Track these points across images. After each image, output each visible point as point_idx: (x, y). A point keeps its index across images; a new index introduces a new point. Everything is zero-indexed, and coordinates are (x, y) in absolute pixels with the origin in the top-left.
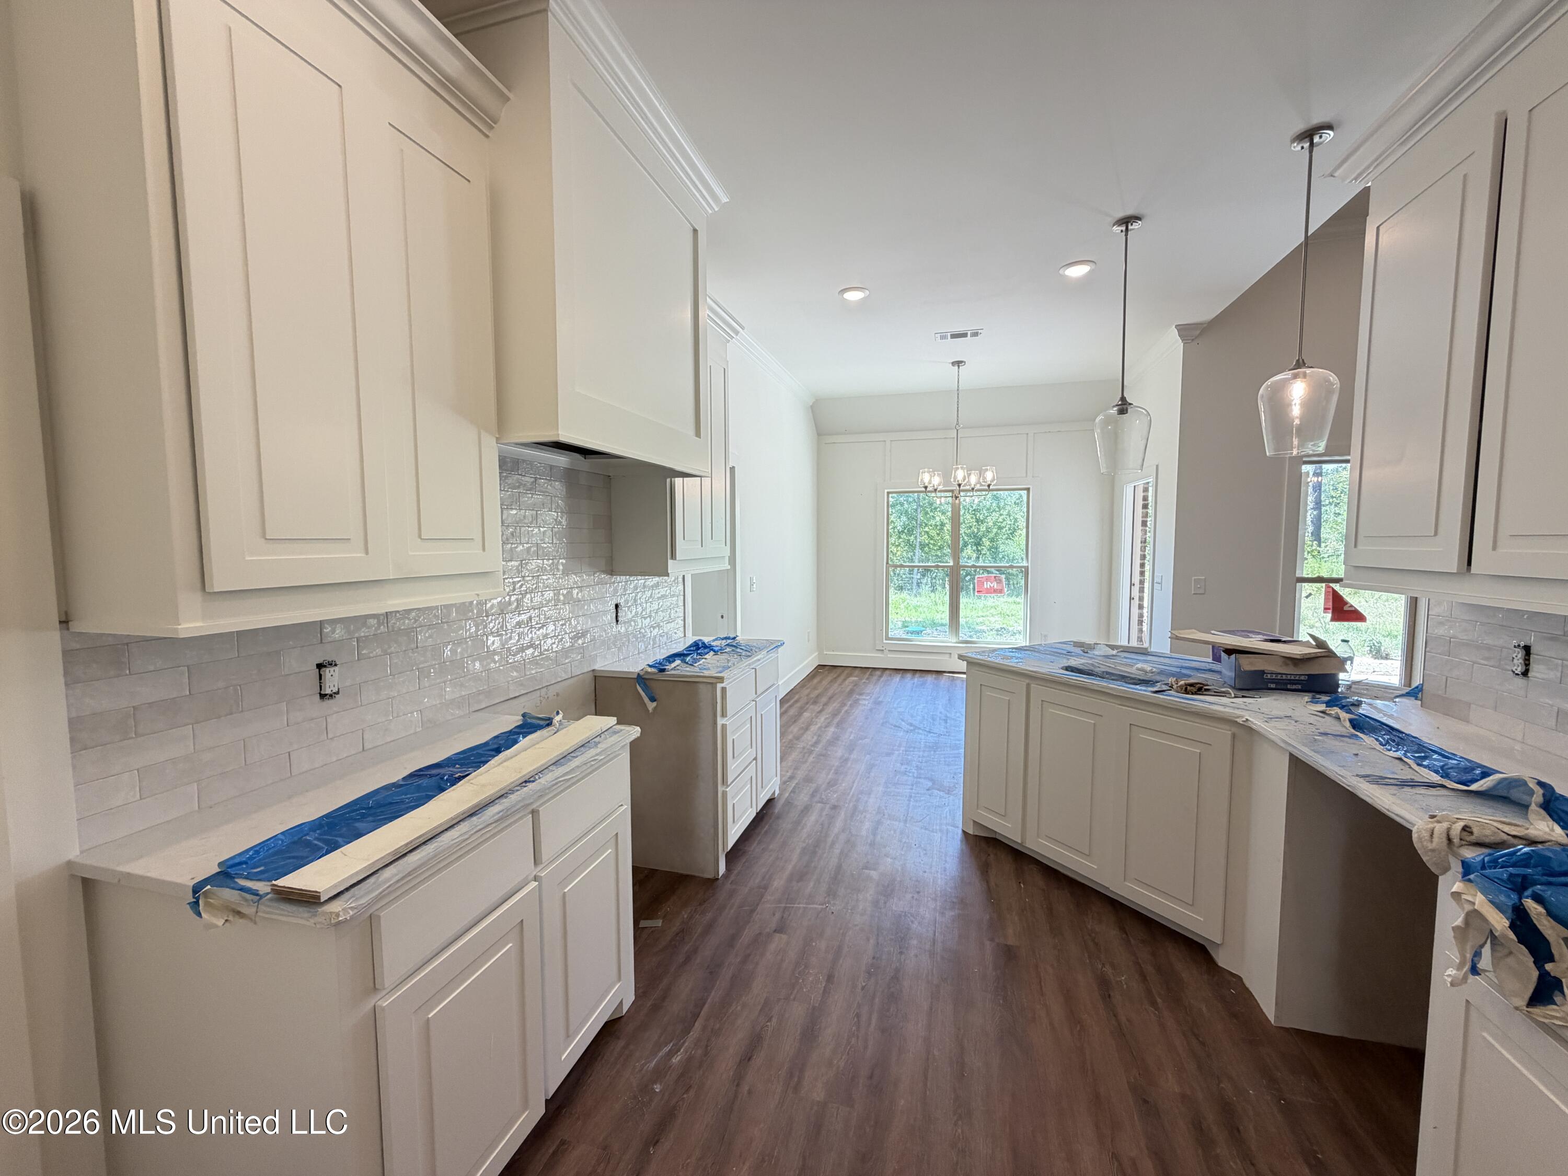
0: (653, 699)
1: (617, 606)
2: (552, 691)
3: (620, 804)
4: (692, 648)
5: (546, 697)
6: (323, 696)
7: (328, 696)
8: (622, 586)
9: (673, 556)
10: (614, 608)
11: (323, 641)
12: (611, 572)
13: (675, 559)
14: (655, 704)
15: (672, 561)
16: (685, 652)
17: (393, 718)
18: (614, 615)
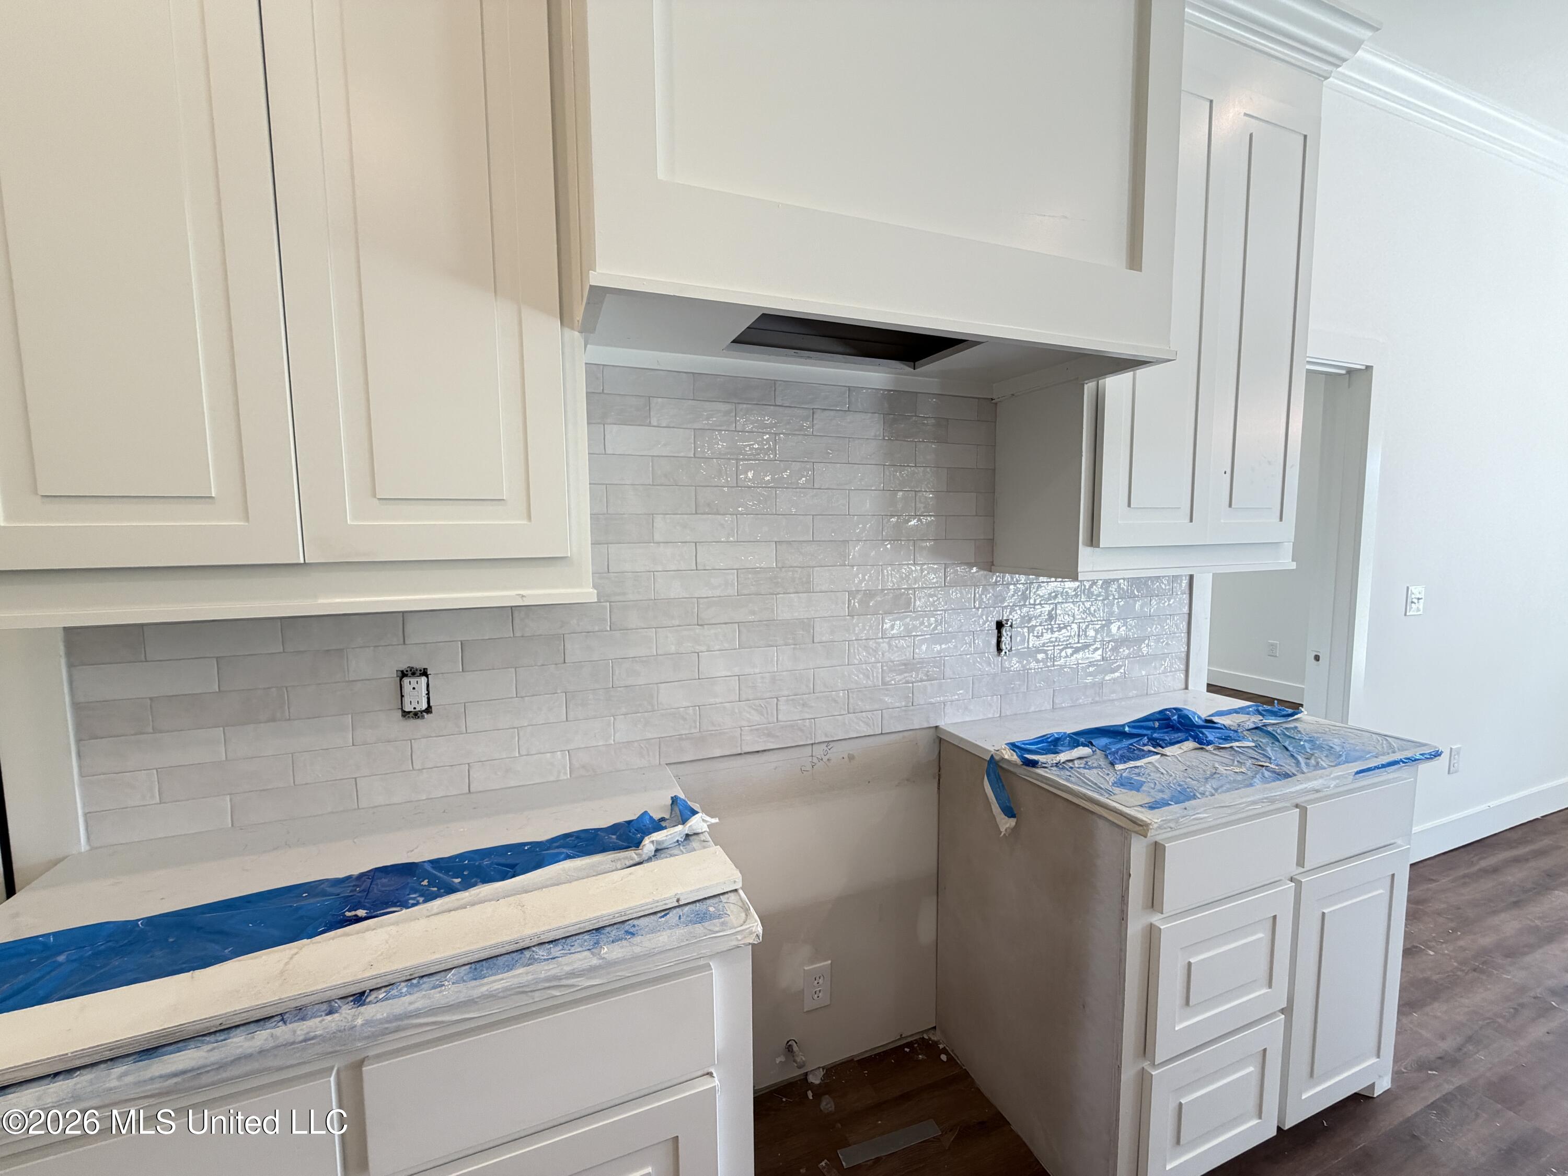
0: (1009, 812)
1: (1000, 625)
2: (839, 752)
3: (706, 1071)
4: (1150, 724)
5: (825, 759)
6: (405, 714)
7: (411, 715)
8: (1016, 592)
9: (1093, 540)
10: (994, 627)
11: (406, 642)
12: (990, 566)
13: (1098, 546)
14: (1012, 822)
15: (1090, 549)
16: (1127, 729)
17: (521, 755)
18: (994, 641)
